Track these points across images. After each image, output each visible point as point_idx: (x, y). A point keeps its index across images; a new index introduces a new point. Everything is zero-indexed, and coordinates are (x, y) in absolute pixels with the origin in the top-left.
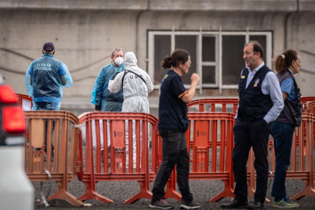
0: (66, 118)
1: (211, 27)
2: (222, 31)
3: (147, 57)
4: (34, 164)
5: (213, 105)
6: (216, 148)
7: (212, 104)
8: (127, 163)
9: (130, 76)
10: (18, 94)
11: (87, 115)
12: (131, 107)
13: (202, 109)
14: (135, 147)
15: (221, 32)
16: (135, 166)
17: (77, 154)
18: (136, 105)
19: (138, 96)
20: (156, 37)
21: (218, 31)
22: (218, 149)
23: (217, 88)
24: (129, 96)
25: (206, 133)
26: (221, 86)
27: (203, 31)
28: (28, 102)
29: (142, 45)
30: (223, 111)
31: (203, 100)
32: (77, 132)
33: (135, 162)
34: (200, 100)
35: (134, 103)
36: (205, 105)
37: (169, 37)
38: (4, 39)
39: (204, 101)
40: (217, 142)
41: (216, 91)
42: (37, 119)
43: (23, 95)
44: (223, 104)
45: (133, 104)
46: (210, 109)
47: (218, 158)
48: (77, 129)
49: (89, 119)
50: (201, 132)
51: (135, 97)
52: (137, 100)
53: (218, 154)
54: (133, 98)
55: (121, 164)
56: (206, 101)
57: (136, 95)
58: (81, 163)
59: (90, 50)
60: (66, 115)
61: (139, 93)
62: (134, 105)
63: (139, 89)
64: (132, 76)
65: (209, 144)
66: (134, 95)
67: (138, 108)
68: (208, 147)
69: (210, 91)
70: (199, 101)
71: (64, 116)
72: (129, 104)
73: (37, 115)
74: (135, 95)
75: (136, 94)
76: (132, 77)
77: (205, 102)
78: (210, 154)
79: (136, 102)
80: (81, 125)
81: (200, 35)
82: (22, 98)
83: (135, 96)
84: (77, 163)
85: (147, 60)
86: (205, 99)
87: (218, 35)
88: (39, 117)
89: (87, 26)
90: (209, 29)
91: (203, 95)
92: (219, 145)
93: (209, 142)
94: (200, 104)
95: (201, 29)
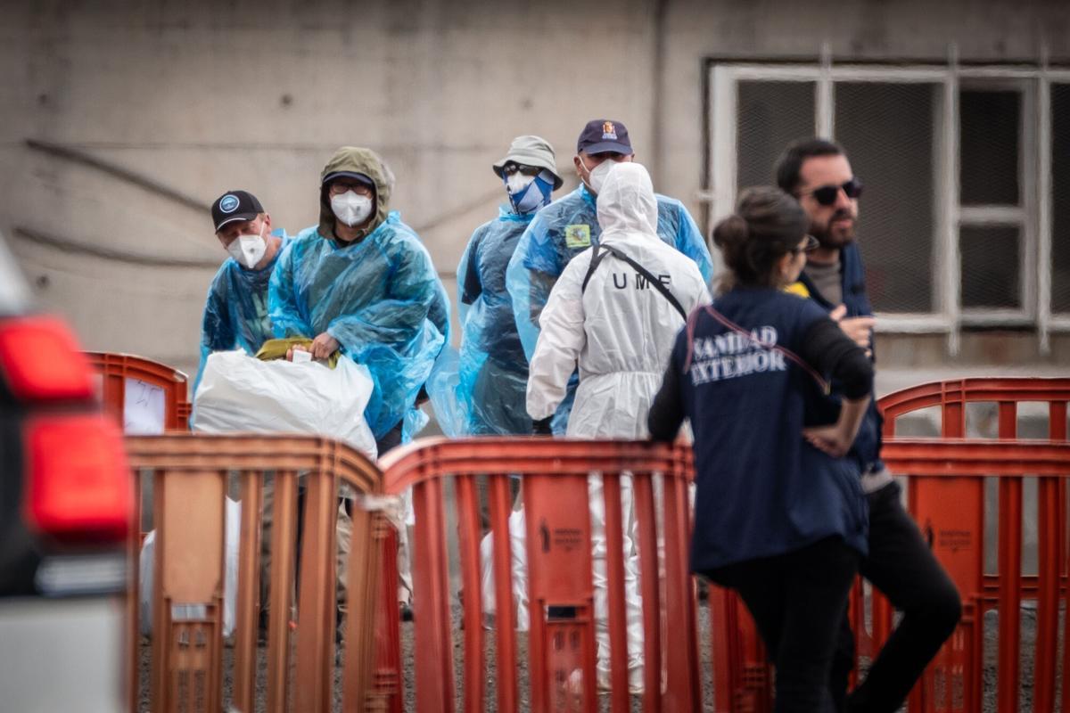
0: (325, 466)
1: (1001, 46)
2: (1054, 64)
3: (706, 183)
4: (175, 681)
5: (1008, 409)
6: (1018, 607)
7: (1001, 403)
8: (603, 668)
9: (615, 276)
10: (102, 356)
11: (421, 452)
12: (604, 417)
13: (954, 424)
14: (634, 600)
15: (1045, 67)
16: (638, 685)
17: (378, 633)
18: (628, 415)
19: (642, 368)
20: (746, 90)
21: (1033, 64)
22: (1025, 608)
23: (1030, 329)
24: (598, 372)
25: (968, 534)
26: (1048, 321)
27: (965, 63)
28: (153, 389)
29: (684, 127)
30: (1053, 436)
31: (959, 383)
32: (375, 534)
33: (642, 666)
34: (948, 384)
35: (619, 405)
36: (970, 409)
37: (809, 88)
38: (43, 99)
39: (964, 389)
40: (1020, 580)
41: (1025, 341)
42: (191, 471)
43: (130, 359)
44: (1053, 404)
45: (617, 407)
46: (995, 426)
47: (1028, 652)
48: (375, 515)
49: (430, 472)
50: (943, 533)
51: (629, 376)
52: (633, 391)
53: (1029, 633)
54: (618, 377)
55: (576, 676)
56: (974, 390)
57: (633, 367)
58: (391, 676)
59: (441, 148)
60: (325, 451)
61: (647, 359)
62: (620, 412)
63: (648, 338)
64: (625, 275)
65: (981, 588)
66: (624, 364)
67: (634, 427)
68: (979, 601)
69: (995, 340)
70: (943, 390)
71: (318, 458)
72: (596, 405)
73: (193, 455)
74: (628, 366)
75: (634, 360)
76: (621, 283)
77: (970, 394)
78: (991, 632)
79: (629, 401)
80: (392, 500)
81: (949, 80)
82: (124, 374)
83: (630, 370)
84: (378, 677)
85: (703, 196)
86: (969, 381)
87: (1035, 80)
88: (198, 462)
89: (425, 43)
90: (993, 54)
91: (962, 359)
92: (1030, 593)
93: (982, 579)
94: (947, 405)
95: (954, 54)
